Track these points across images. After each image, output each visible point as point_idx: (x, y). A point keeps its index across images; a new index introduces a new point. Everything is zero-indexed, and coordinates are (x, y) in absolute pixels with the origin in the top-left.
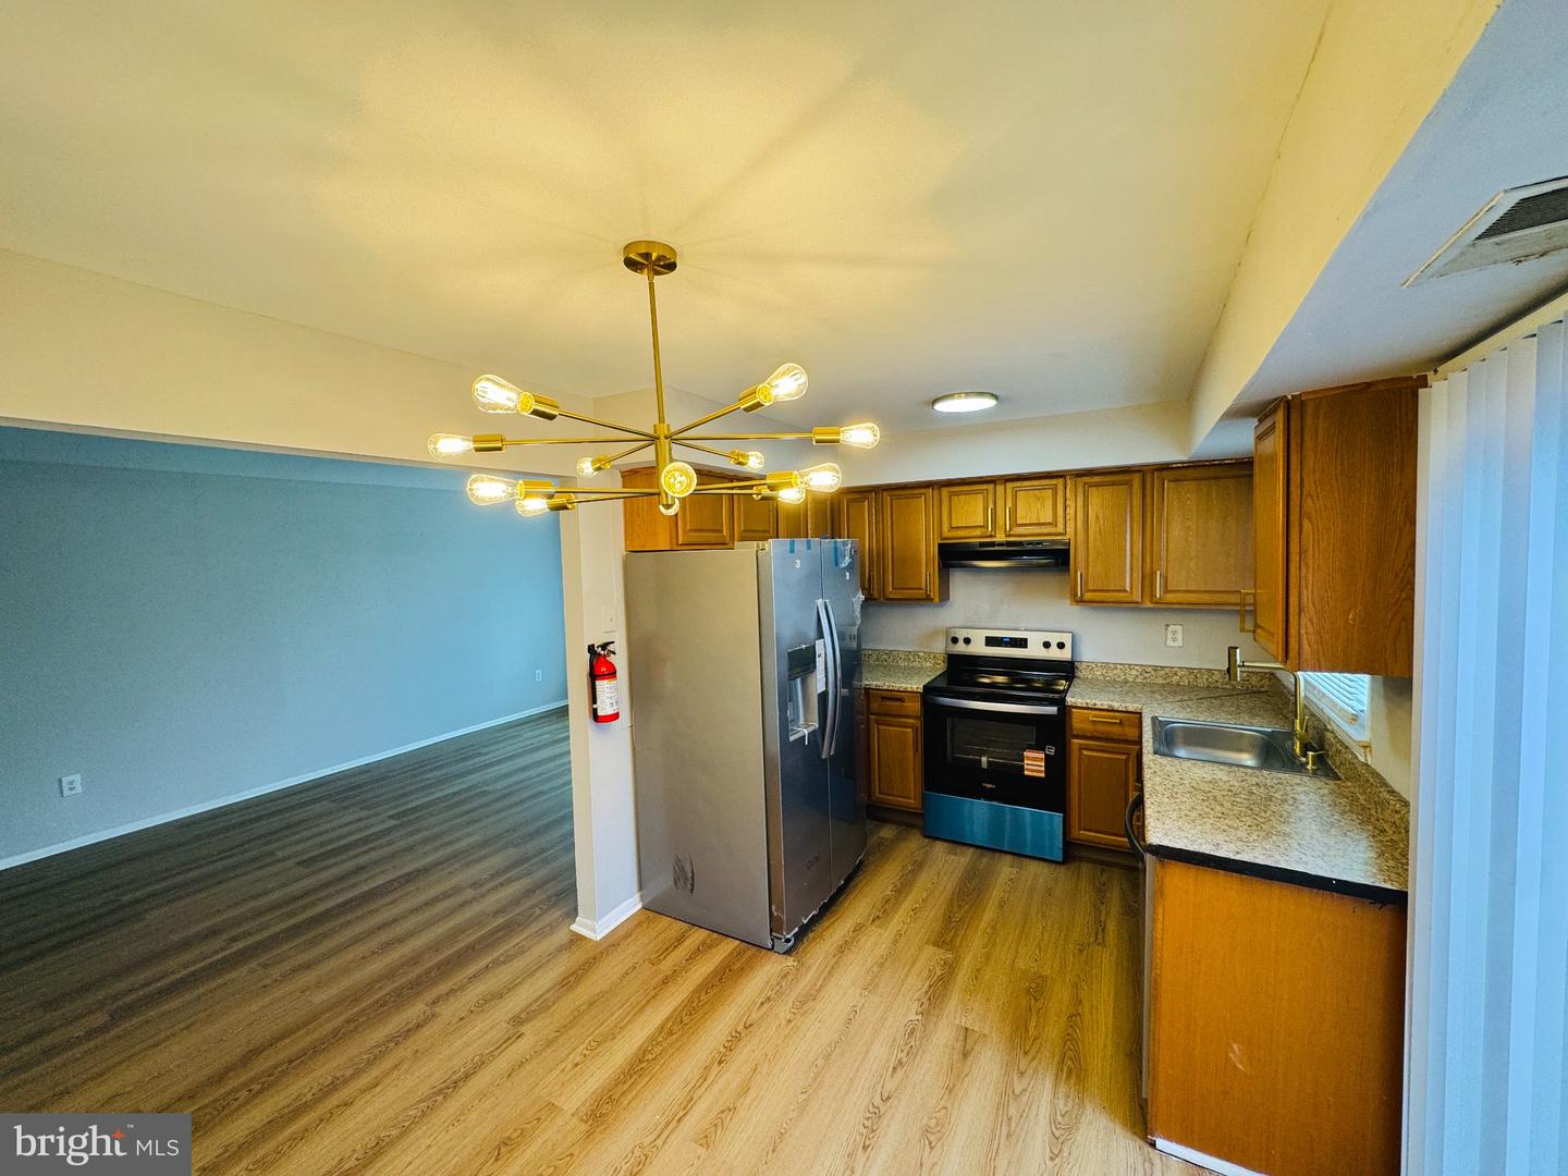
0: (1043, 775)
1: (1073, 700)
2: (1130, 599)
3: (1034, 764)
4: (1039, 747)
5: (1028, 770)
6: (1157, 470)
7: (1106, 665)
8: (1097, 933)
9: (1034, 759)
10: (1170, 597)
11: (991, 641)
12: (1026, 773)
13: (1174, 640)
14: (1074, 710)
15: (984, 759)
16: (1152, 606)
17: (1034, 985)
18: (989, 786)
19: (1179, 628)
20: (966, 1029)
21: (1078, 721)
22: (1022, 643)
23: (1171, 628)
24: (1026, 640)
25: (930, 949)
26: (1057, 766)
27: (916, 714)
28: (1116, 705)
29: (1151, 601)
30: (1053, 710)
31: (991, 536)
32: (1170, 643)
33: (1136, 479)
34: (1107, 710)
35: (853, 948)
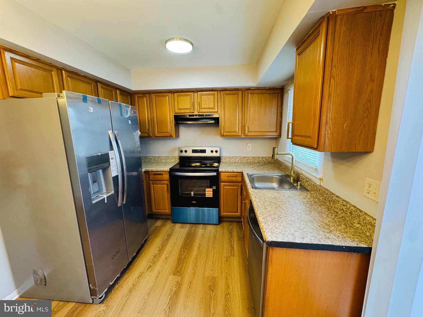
0: (212, 196)
1: (221, 170)
2: (237, 135)
3: (209, 193)
4: (211, 187)
5: (207, 195)
6: (247, 90)
7: (230, 157)
8: (231, 251)
9: (209, 191)
10: (250, 134)
11: (194, 151)
12: (206, 196)
14: (221, 173)
15: (192, 193)
16: (244, 137)
18: (194, 202)
19: (250, 144)
21: (223, 177)
22: (204, 151)
23: (248, 144)
26: (216, 193)
27: (167, 179)
28: (235, 170)
29: (244, 135)
30: (215, 174)
31: (193, 112)
32: (248, 149)
33: (240, 92)
34: (232, 172)
35: (136, 288)
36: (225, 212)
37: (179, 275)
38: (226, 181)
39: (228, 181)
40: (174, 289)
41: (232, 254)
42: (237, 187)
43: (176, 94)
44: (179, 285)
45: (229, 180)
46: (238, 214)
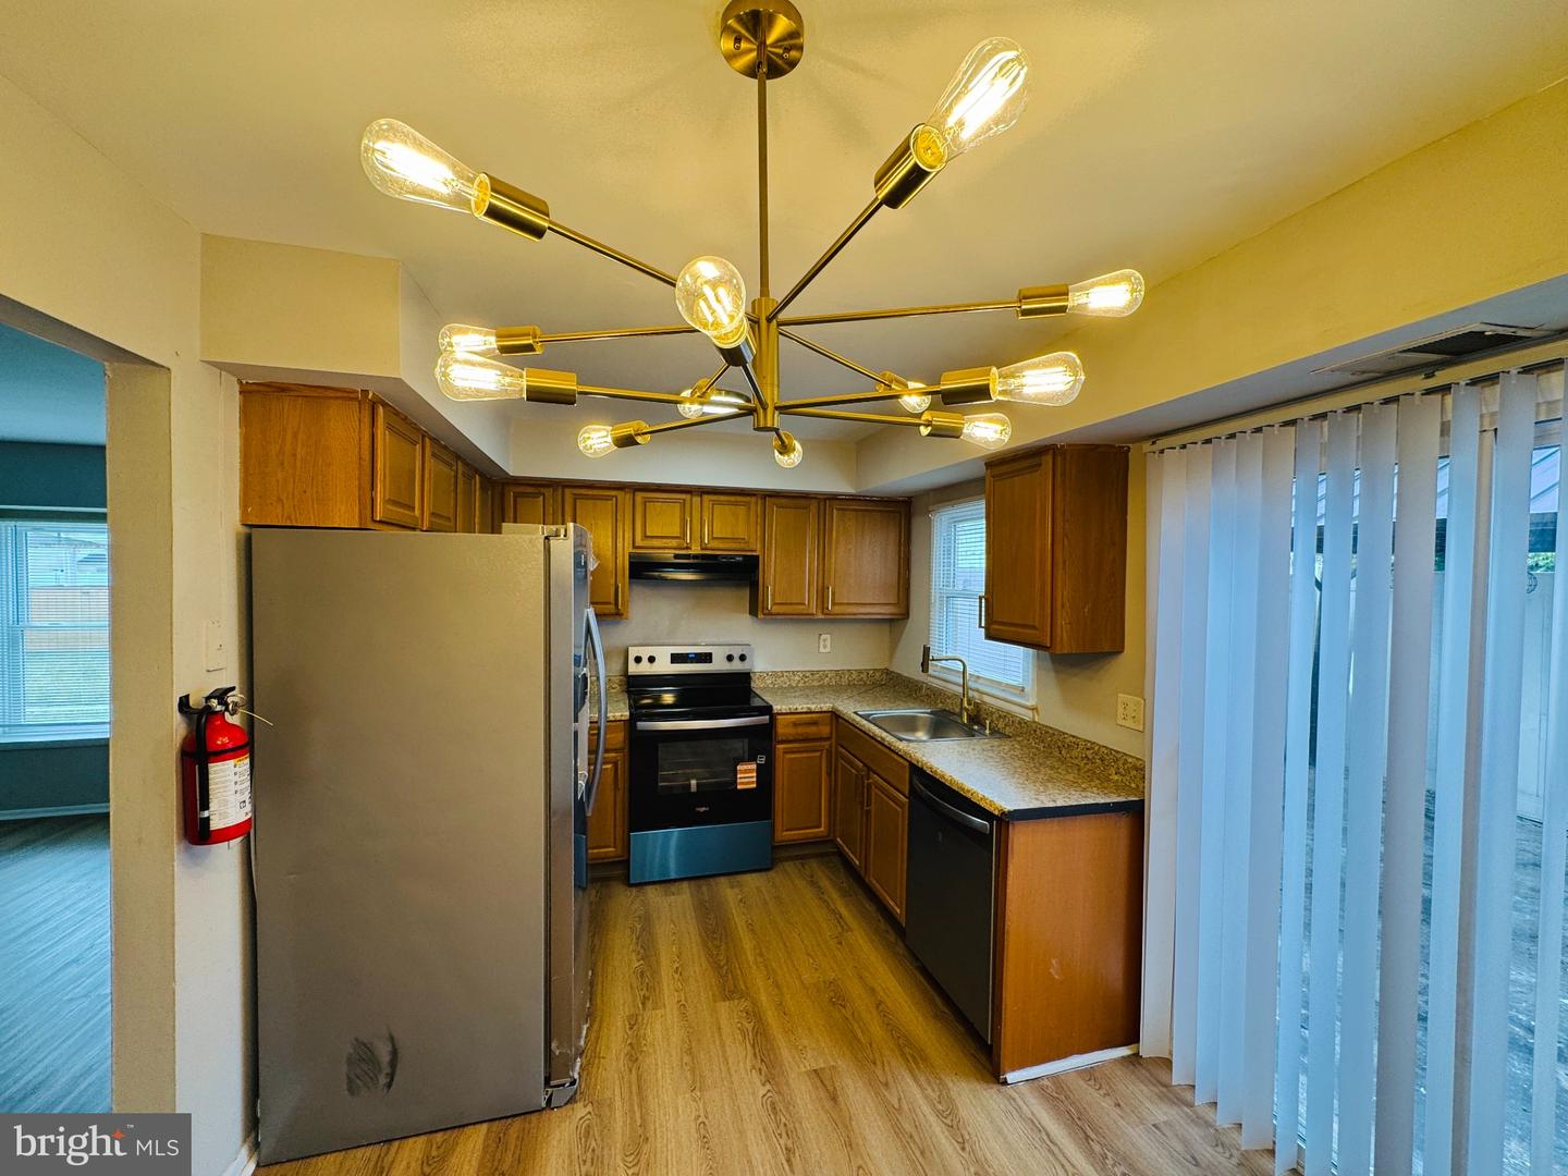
0: (755, 786)
1: (779, 707)
2: (805, 612)
3: (747, 777)
4: (752, 759)
5: (742, 783)
6: (829, 499)
7: (774, 674)
8: (839, 922)
9: (746, 771)
10: (837, 609)
11: (676, 658)
12: (739, 787)
13: (825, 647)
14: (779, 717)
15: (693, 782)
16: (823, 617)
17: (832, 994)
18: (704, 809)
19: (828, 636)
20: (815, 1071)
21: (783, 729)
22: (706, 658)
23: (823, 637)
24: (710, 654)
25: (723, 1007)
26: (765, 774)
27: (618, 746)
28: (813, 707)
29: (823, 613)
30: (766, 718)
31: (687, 548)
32: (822, 650)
33: (814, 506)
34: (806, 713)
35: (645, 1049)
36: (787, 830)
37: (741, 998)
38: (791, 738)
39: (797, 737)
40: (749, 1027)
41: (845, 927)
42: (818, 754)
43: (640, 496)
44: (755, 1015)
45: (797, 734)
46: (822, 829)
